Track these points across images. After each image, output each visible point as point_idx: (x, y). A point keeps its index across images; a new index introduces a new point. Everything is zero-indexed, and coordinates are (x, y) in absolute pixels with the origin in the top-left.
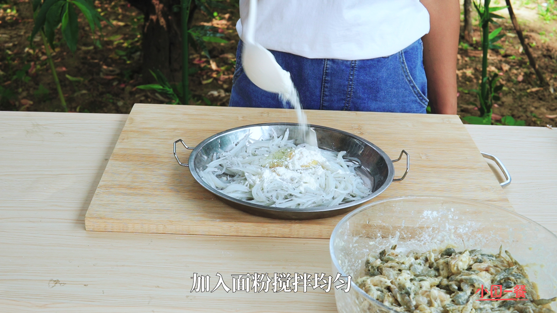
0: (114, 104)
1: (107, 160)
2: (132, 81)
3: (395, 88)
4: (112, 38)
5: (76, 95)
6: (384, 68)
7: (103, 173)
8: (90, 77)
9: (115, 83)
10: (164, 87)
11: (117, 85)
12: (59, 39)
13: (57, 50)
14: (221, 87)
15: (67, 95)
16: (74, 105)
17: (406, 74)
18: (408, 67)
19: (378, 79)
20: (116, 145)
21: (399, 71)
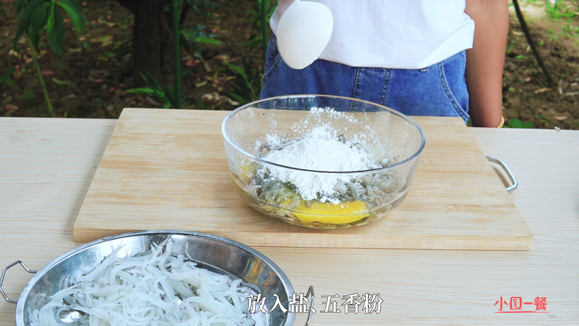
0: (104, 108)
1: (95, 167)
2: (122, 85)
3: (433, 103)
4: (101, 40)
5: (63, 99)
6: (421, 82)
7: (91, 181)
8: (78, 81)
9: (104, 87)
10: (154, 90)
11: (107, 88)
12: (45, 41)
13: (43, 52)
14: (216, 90)
15: (53, 100)
16: (61, 110)
17: (446, 89)
18: (448, 82)
19: (413, 94)
20: (105, 152)
21: (439, 86)
